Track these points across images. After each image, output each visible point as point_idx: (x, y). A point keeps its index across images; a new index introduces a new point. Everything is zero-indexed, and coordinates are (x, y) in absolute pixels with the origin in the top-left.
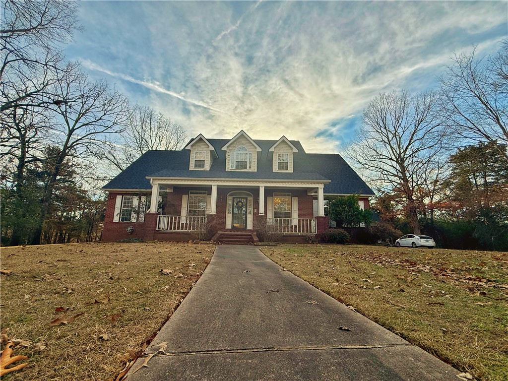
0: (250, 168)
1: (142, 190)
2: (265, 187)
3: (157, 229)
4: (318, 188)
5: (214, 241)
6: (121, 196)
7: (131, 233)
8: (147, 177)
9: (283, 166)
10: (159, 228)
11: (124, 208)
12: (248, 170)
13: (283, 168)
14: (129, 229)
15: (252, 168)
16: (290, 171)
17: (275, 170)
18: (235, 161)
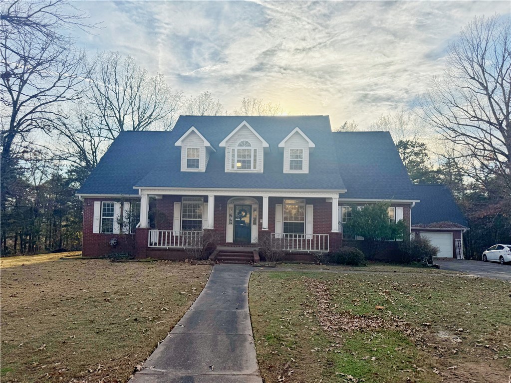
0: (255, 167)
1: (125, 195)
2: (269, 198)
3: (149, 246)
4: (332, 198)
5: (212, 260)
6: (100, 202)
7: (115, 247)
8: (134, 188)
9: (296, 164)
10: (151, 245)
11: (103, 216)
12: (252, 170)
13: (296, 168)
14: (112, 242)
15: (257, 168)
16: (305, 171)
17: (286, 170)
18: (236, 159)
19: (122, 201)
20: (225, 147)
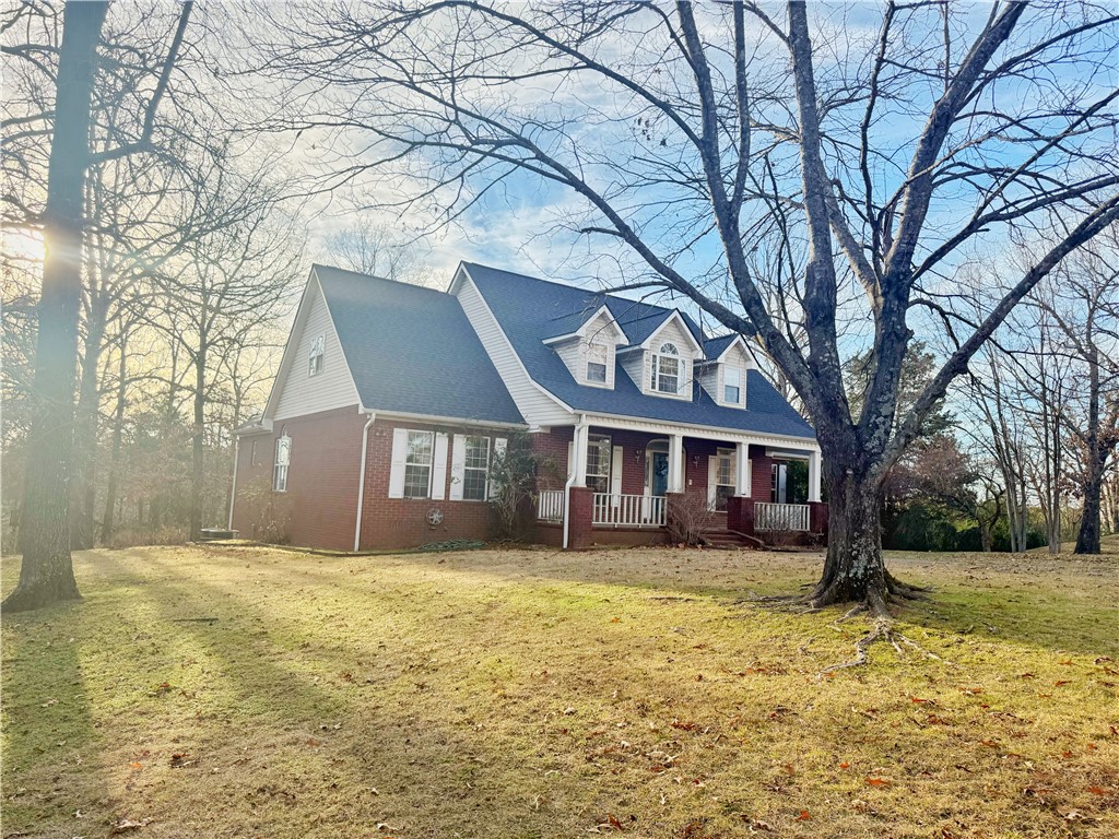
0: (682, 392)
6: (405, 432)
7: (437, 527)
9: (731, 393)
12: (678, 395)
13: (731, 400)
14: (436, 516)
15: (685, 393)
16: (742, 405)
17: (720, 401)
18: (658, 374)
19: (451, 431)
20: (642, 351)
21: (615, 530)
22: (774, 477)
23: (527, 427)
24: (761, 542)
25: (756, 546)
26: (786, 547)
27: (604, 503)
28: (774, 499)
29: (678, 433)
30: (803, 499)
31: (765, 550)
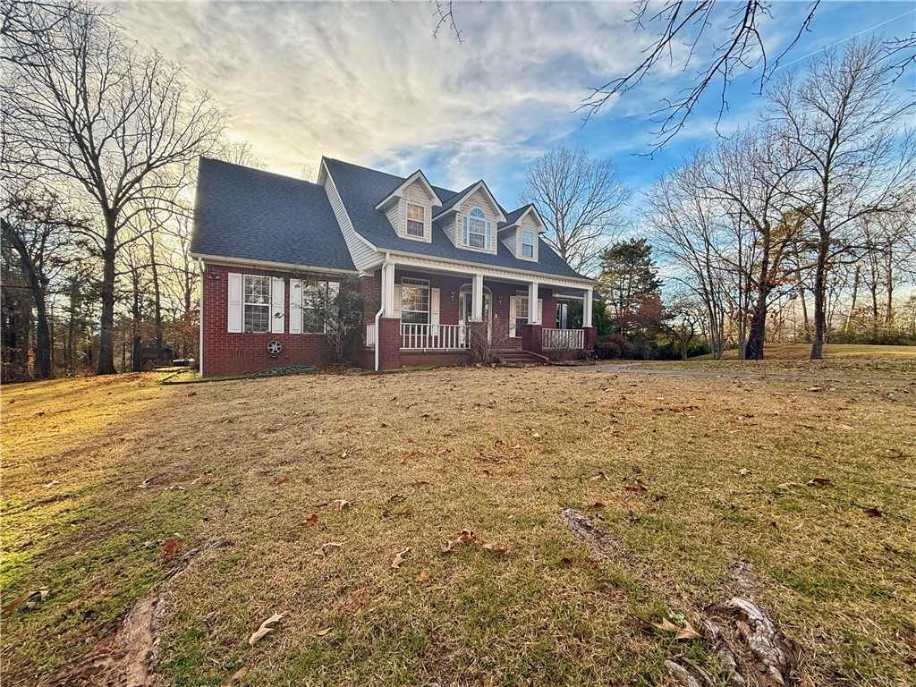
0: (488, 247)
6: (240, 275)
7: (277, 356)
11: (247, 301)
12: (486, 250)
15: (491, 248)
16: (535, 259)
17: (519, 255)
18: (468, 232)
19: (287, 276)
20: (454, 213)
21: (424, 353)
22: (559, 313)
23: (356, 272)
24: (547, 358)
25: (542, 362)
26: (566, 362)
27: (425, 333)
28: (558, 326)
29: (480, 274)
30: (579, 327)
31: (550, 365)
